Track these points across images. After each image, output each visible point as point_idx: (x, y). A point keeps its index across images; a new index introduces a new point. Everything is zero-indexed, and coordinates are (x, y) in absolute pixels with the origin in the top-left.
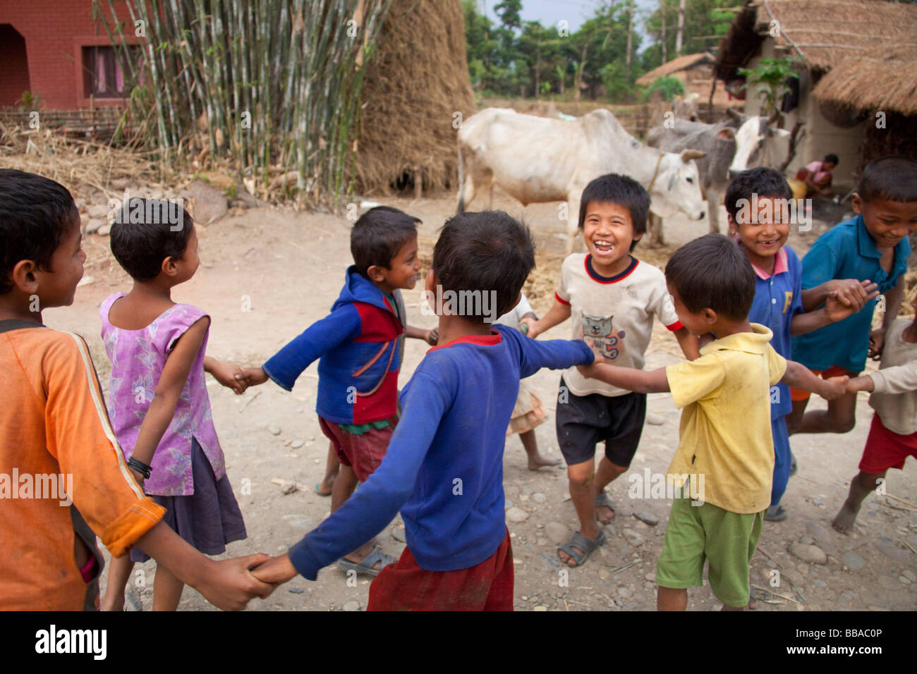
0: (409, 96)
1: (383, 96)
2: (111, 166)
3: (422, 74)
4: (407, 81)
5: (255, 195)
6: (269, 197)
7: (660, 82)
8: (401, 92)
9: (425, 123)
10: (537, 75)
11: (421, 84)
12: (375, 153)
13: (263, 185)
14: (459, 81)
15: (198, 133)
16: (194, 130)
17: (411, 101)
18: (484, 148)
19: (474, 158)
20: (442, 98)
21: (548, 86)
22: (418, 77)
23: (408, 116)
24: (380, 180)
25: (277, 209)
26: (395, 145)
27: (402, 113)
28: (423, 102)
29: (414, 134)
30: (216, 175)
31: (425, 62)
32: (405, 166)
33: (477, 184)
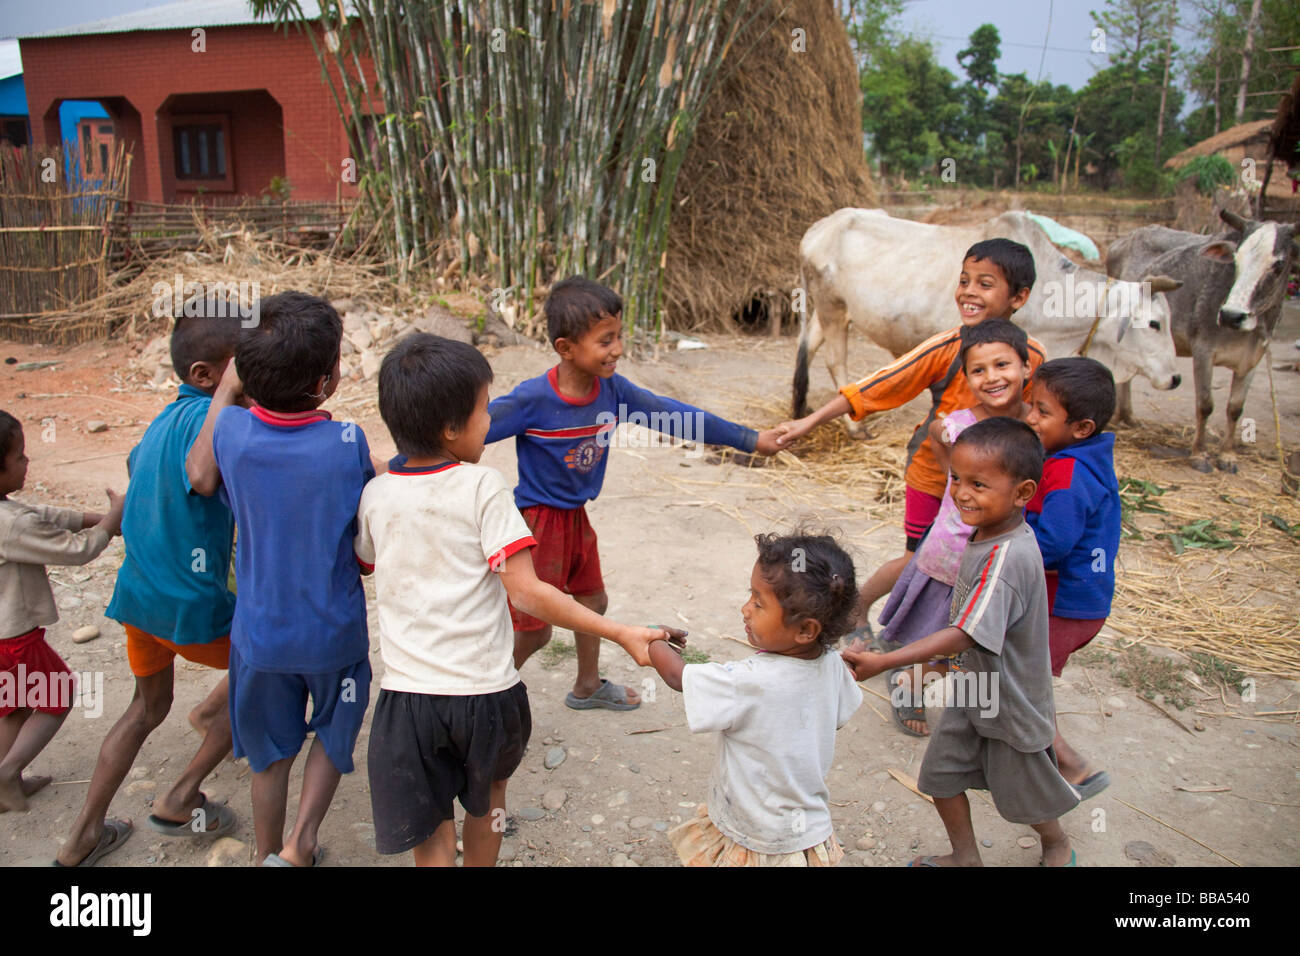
0: (765, 186)
1: (726, 187)
2: (328, 281)
3: (787, 156)
4: (763, 165)
5: (515, 327)
6: (535, 330)
7: (1197, 164)
8: (754, 181)
9: (789, 227)
10: (1019, 154)
11: (784, 171)
12: (713, 268)
13: (527, 314)
14: (845, 164)
15: (450, 238)
16: (446, 234)
17: (768, 194)
18: (833, 268)
19: (819, 283)
20: (817, 189)
21: (1034, 170)
22: (779, 159)
23: (763, 216)
24: (718, 309)
25: (544, 349)
26: (742, 259)
27: (755, 211)
28: (786, 195)
29: (771, 242)
30: (461, 298)
31: (792, 137)
32: (755, 289)
33: (825, 322)
